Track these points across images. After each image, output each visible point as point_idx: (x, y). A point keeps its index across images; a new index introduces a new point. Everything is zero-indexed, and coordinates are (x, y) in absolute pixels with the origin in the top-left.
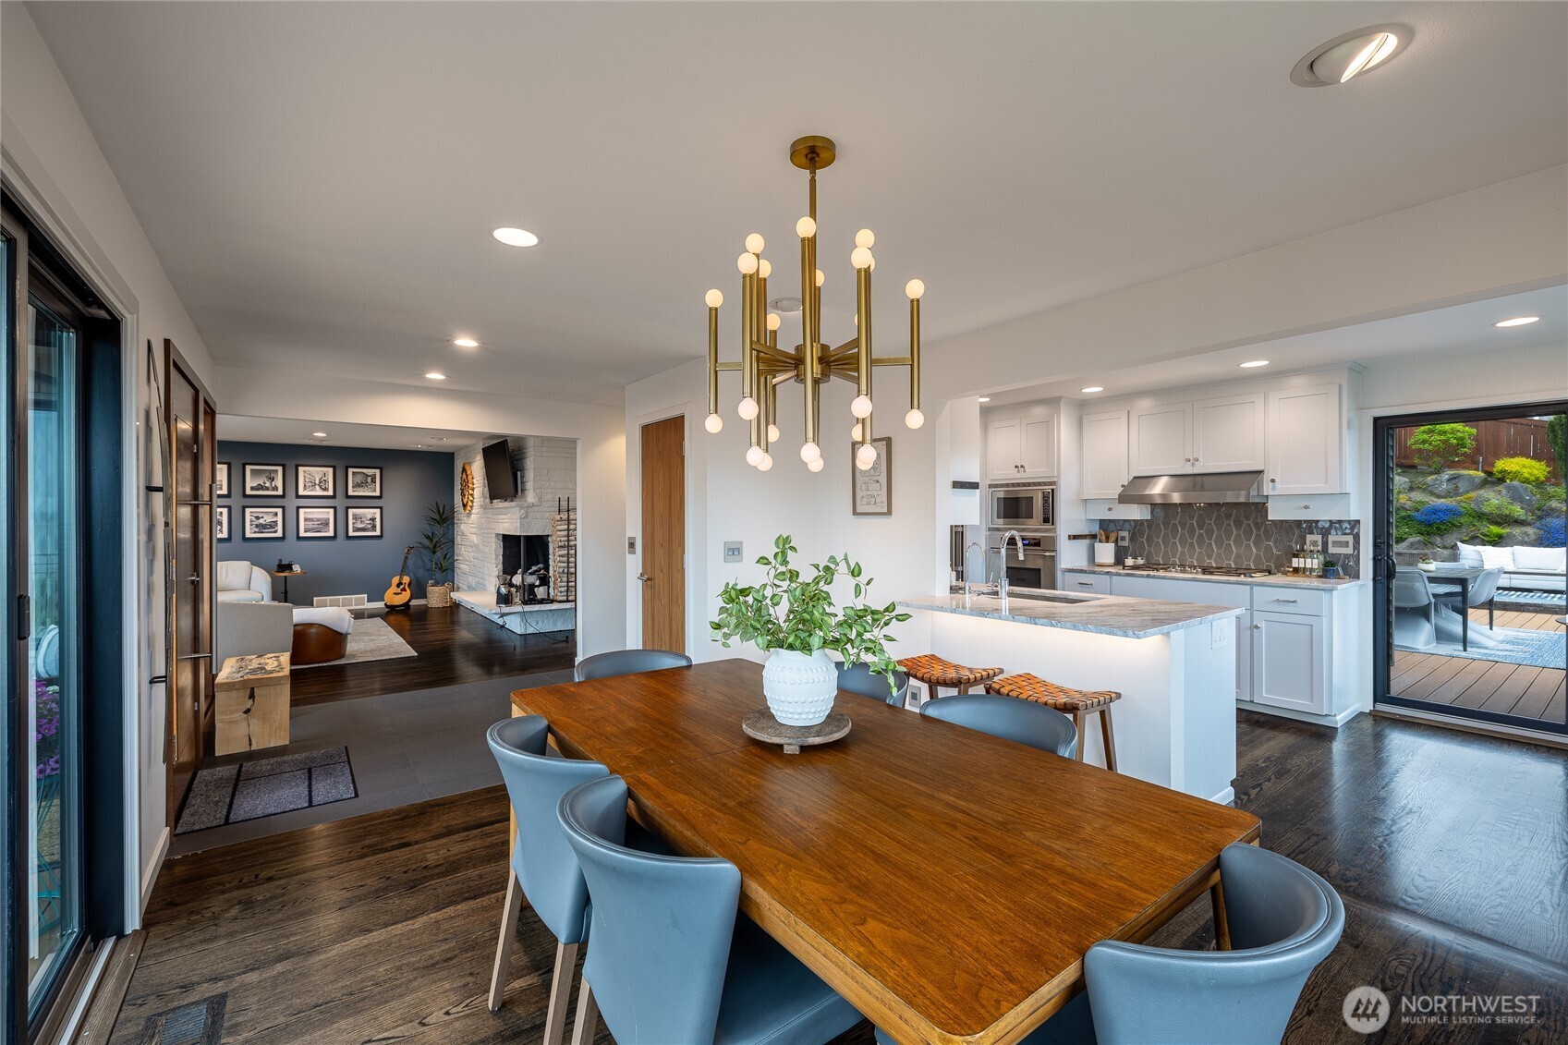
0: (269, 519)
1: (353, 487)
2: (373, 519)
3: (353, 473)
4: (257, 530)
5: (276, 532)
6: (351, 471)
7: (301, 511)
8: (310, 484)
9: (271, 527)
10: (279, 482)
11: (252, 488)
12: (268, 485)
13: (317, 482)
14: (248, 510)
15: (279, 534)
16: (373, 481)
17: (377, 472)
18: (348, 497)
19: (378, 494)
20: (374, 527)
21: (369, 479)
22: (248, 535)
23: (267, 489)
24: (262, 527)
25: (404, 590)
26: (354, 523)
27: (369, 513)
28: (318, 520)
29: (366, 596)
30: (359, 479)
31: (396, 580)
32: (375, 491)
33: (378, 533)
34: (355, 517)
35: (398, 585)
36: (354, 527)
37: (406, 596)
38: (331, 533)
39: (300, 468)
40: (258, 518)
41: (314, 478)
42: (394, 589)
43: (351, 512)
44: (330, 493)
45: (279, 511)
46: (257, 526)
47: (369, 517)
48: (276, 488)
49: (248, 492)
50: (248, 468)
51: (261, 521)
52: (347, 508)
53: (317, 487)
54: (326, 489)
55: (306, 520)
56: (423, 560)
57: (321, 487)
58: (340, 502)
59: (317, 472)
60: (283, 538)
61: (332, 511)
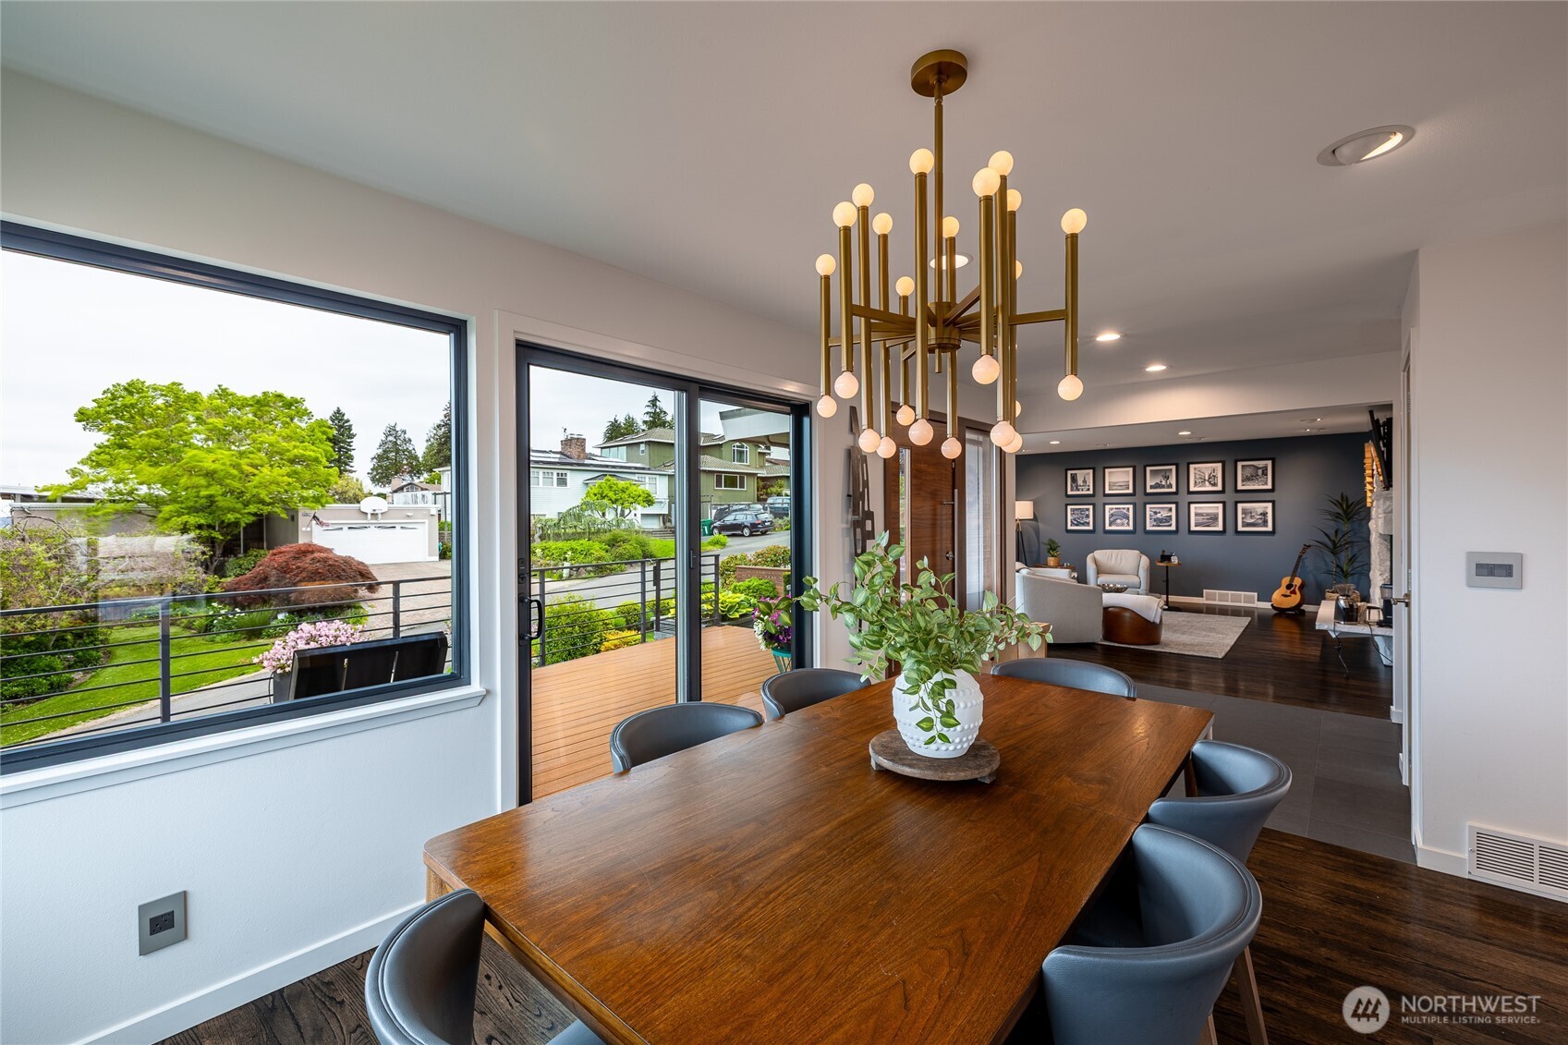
0: (1164, 514)
1: (1243, 481)
2: (1264, 514)
3: (1243, 466)
4: (1155, 523)
5: (1170, 525)
6: (1240, 464)
7: (1192, 506)
8: (1200, 480)
9: (1167, 521)
10: (1173, 481)
11: (1151, 487)
12: (1163, 483)
13: (1207, 478)
14: (1148, 506)
15: (1173, 528)
16: (1265, 473)
17: (1269, 463)
18: (1237, 491)
19: (1269, 486)
20: (1265, 524)
21: (1260, 472)
22: (1149, 528)
23: (1163, 487)
24: (1159, 522)
25: (1294, 592)
26: (1243, 518)
27: (1259, 507)
28: (1208, 514)
29: (1256, 594)
30: (1249, 472)
31: (1286, 581)
32: (1266, 484)
33: (1270, 528)
34: (1245, 512)
35: (1289, 587)
36: (1243, 522)
37: (1296, 599)
38: (1220, 528)
39: (1191, 466)
40: (1156, 513)
41: (1204, 474)
42: (1283, 590)
43: (1240, 506)
44: (1219, 488)
45: (1173, 506)
46: (1155, 520)
47: (1260, 511)
48: (1170, 486)
49: (1149, 490)
50: (1148, 469)
51: (1159, 516)
52: (1236, 503)
53: (1207, 483)
54: (1215, 485)
55: (1197, 515)
56: (1325, 561)
57: (1210, 483)
58: (1229, 496)
59: (1207, 468)
60: (1176, 532)
61: (1221, 506)
